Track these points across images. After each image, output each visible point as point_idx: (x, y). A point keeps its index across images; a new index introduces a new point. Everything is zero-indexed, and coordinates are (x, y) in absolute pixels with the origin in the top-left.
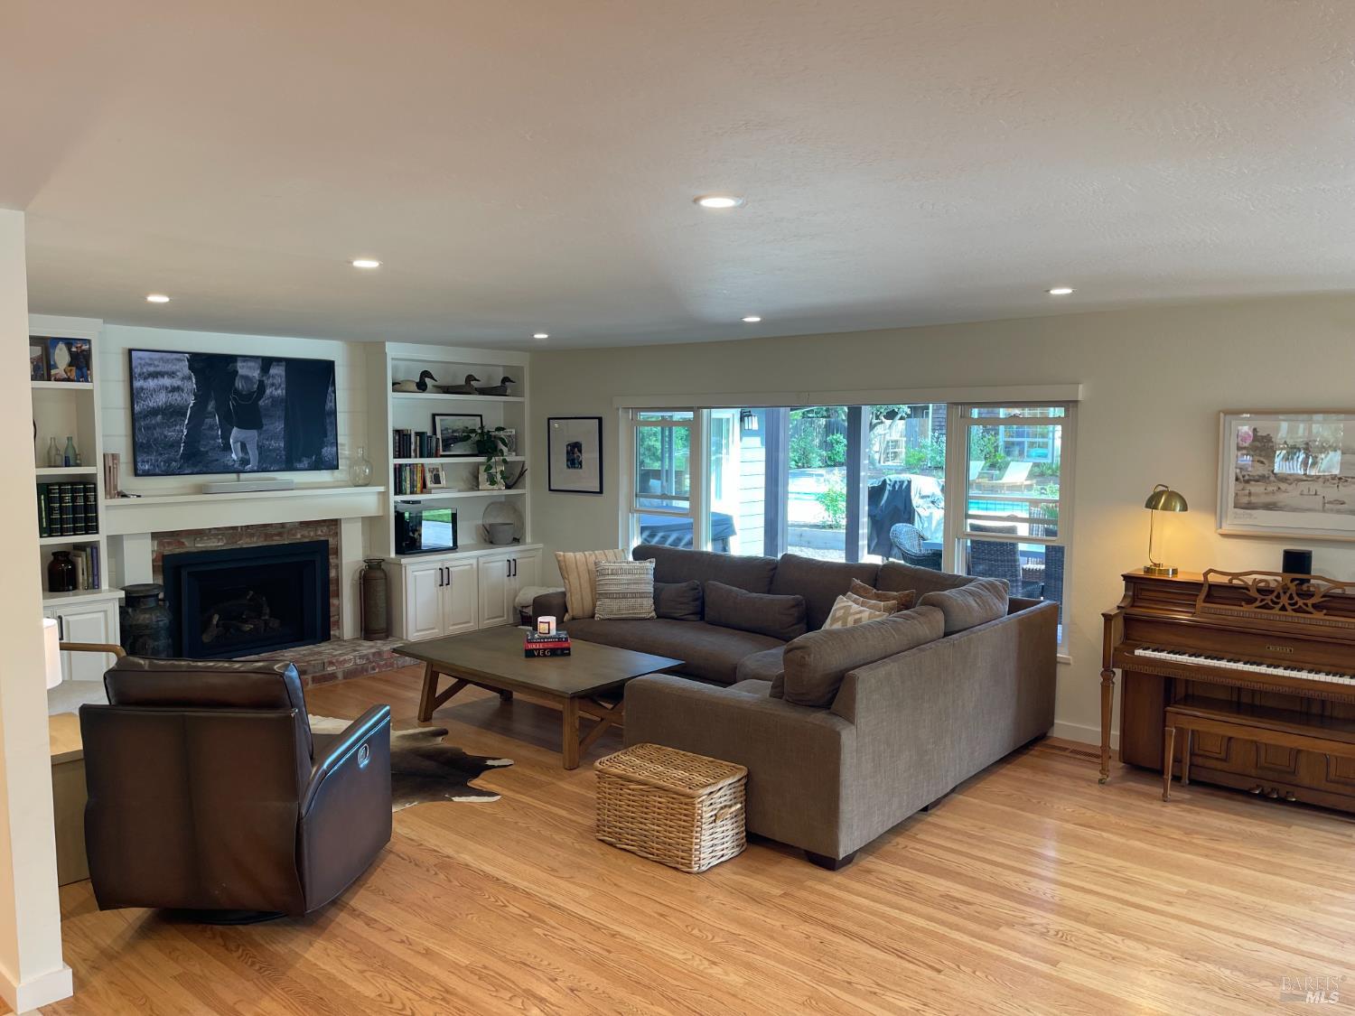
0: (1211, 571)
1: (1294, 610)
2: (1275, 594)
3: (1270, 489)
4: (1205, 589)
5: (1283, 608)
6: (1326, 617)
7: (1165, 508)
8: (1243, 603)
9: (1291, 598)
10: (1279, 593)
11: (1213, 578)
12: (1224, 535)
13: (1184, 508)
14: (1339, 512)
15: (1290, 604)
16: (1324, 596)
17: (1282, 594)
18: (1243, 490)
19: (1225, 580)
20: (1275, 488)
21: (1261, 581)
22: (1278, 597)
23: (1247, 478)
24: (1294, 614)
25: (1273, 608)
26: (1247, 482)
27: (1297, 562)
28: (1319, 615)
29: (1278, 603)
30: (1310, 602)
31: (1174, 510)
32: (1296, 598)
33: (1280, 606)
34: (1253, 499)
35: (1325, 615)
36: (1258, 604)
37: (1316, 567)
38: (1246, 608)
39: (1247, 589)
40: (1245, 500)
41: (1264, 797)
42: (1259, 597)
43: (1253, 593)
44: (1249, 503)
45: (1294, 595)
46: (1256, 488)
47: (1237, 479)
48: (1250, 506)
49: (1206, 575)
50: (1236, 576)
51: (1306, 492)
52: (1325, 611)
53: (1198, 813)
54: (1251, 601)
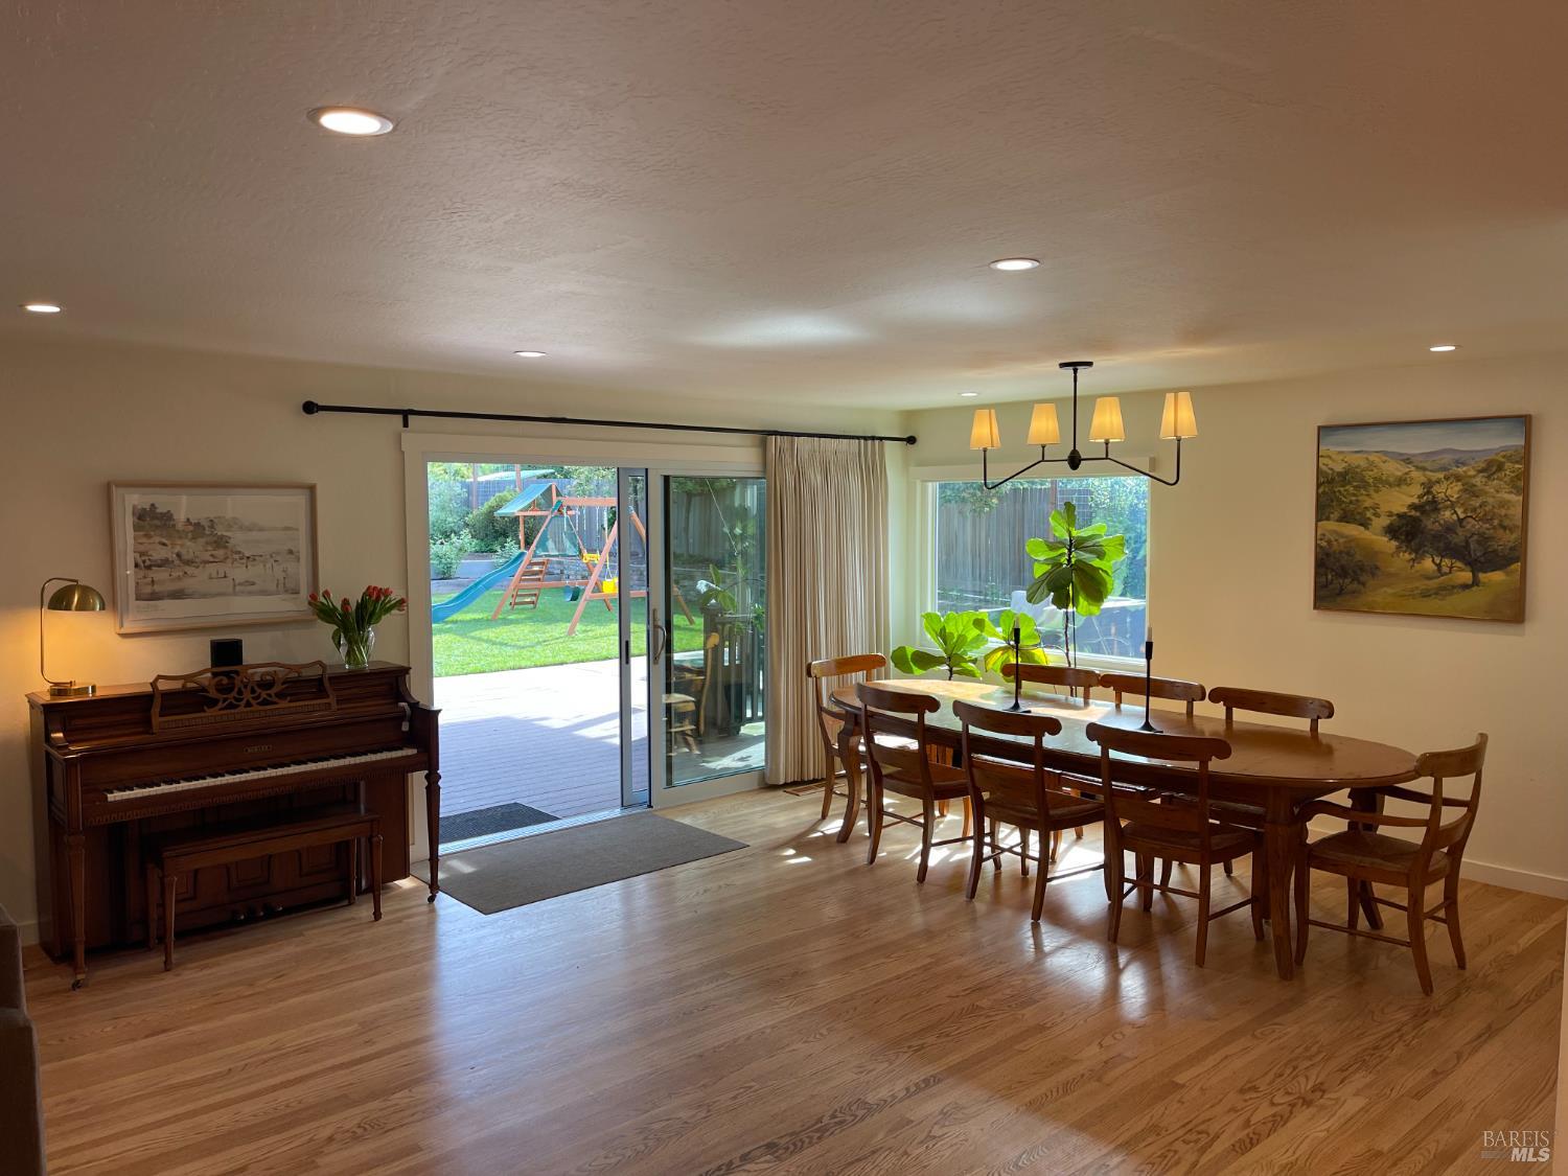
0: (159, 677)
1: (259, 704)
2: (236, 689)
3: (175, 574)
4: (157, 702)
5: (248, 704)
6: (292, 704)
8: (205, 708)
9: (253, 691)
10: (240, 689)
11: (163, 686)
12: (125, 636)
14: (250, 593)
15: (253, 698)
16: (283, 683)
17: (243, 689)
18: (145, 577)
19: (177, 685)
20: (181, 574)
22: (240, 692)
23: (148, 563)
24: (261, 708)
25: (238, 706)
26: (149, 568)
27: (226, 653)
28: (284, 704)
29: (242, 700)
30: (272, 691)
32: (259, 691)
33: (244, 702)
34: (157, 588)
35: (290, 702)
36: (220, 705)
37: (248, 657)
38: (210, 712)
39: (204, 689)
40: (148, 589)
41: (252, 919)
42: (221, 697)
43: (213, 694)
44: (152, 594)
45: (256, 688)
46: (159, 574)
47: (136, 565)
48: (154, 597)
49: (153, 684)
50: (185, 678)
51: (214, 575)
52: (289, 698)
54: (213, 703)
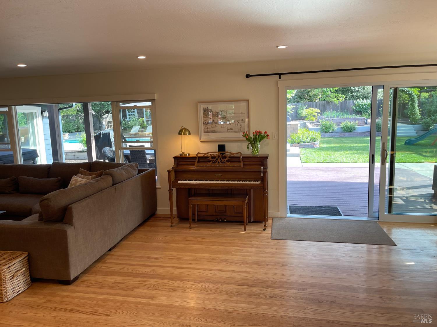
0: (198, 153)
1: (222, 163)
2: (216, 158)
3: (213, 126)
4: (197, 159)
5: (219, 163)
6: (230, 164)
7: (184, 134)
8: (208, 162)
9: (220, 159)
10: (217, 158)
11: (199, 155)
12: (201, 142)
13: (190, 134)
14: (232, 132)
15: (220, 161)
16: (229, 158)
17: (218, 158)
18: (206, 127)
19: (202, 156)
20: (214, 126)
21: (212, 155)
22: (217, 159)
23: (206, 123)
24: (222, 164)
25: (216, 163)
26: (207, 124)
27: (221, 148)
28: (228, 164)
29: (217, 161)
30: (225, 160)
31: (187, 135)
32: (222, 159)
33: (218, 162)
34: (209, 130)
35: (230, 163)
36: (212, 162)
37: (227, 149)
38: (209, 164)
39: (209, 158)
40: (206, 130)
41: (218, 221)
42: (212, 159)
43: (210, 159)
44: (208, 131)
45: (221, 158)
46: (209, 126)
47: (204, 124)
48: (208, 132)
49: (197, 155)
50: (205, 154)
51: (222, 127)
52: (230, 162)
53: (200, 230)
54: (210, 161)
